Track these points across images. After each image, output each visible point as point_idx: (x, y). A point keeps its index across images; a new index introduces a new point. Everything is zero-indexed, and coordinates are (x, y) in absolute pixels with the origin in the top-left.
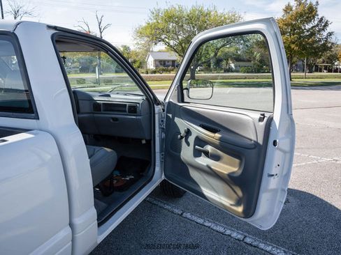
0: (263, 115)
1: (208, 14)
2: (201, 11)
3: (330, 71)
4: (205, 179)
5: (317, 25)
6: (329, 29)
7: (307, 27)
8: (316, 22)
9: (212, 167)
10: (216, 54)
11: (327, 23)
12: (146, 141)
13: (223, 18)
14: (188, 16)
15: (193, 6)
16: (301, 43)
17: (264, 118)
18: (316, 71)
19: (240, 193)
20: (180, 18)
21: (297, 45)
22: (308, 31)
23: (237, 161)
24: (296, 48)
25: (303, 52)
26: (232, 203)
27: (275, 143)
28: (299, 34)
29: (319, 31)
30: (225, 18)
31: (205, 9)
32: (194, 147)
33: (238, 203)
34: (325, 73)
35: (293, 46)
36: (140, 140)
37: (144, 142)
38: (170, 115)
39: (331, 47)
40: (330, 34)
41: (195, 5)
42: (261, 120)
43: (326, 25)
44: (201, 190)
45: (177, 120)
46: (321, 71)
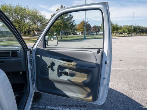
0: (99, 50)
1: (25, 9)
2: (21, 8)
3: (74, 35)
4: (66, 87)
5: (69, 17)
6: (73, 19)
7: (66, 18)
8: (69, 16)
9: (72, 80)
10: (29, 28)
11: (72, 16)
12: (23, 72)
13: (32, 12)
14: (15, 10)
15: (17, 5)
16: (64, 24)
17: (100, 51)
18: (69, 35)
19: (89, 90)
20: (10, 10)
21: (63, 25)
22: (66, 19)
23: (86, 75)
24: (63, 26)
25: (66, 27)
26: (85, 96)
27: (106, 63)
28: (63, 20)
29: (70, 19)
30: (33, 12)
31: (23, 7)
32: (58, 71)
33: (88, 96)
34: (72, 35)
35: (61, 25)
36: (19, 72)
37: (21, 73)
38: (39, 56)
39: (75, 26)
40: (74, 21)
41: (18, 5)
42: (98, 52)
43: (72, 17)
44: (64, 93)
45: (43, 58)
46: (71, 35)
